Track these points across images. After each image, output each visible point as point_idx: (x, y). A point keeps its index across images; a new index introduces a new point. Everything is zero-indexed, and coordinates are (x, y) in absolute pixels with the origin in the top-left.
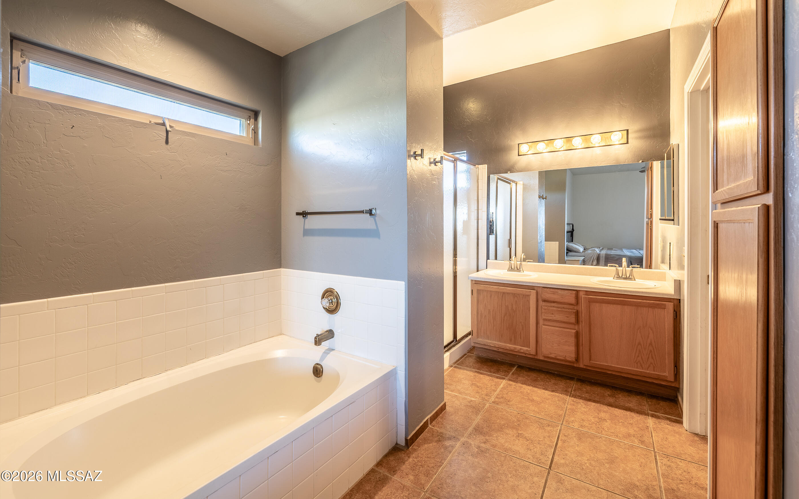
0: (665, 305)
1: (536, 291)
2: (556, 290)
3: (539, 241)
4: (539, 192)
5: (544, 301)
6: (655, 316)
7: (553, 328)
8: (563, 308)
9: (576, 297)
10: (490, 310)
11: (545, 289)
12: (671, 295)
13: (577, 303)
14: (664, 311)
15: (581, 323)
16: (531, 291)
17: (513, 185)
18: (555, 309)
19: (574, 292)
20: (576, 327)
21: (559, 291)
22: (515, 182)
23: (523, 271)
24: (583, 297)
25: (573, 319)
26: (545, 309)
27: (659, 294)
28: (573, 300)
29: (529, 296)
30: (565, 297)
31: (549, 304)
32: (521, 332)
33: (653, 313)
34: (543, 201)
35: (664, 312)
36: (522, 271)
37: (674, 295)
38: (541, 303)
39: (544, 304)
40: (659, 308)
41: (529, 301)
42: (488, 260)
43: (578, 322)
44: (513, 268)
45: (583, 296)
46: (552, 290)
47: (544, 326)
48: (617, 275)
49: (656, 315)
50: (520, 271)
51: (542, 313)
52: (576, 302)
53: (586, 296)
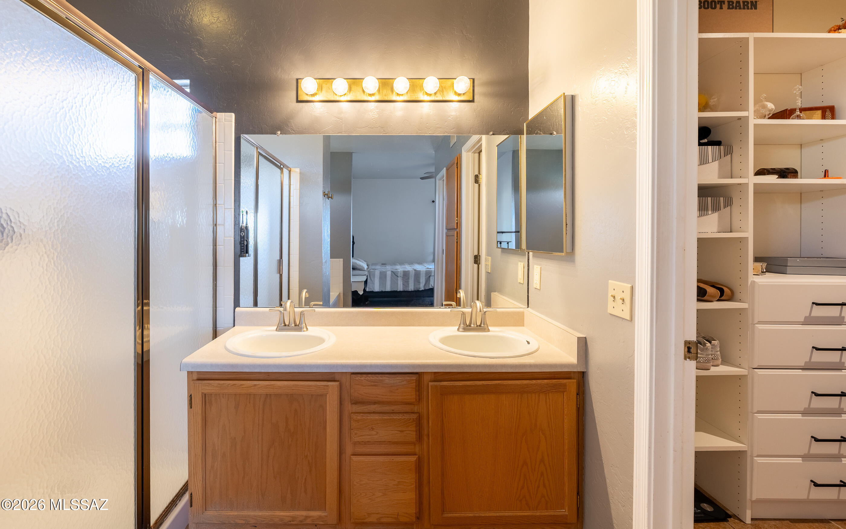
0: (565, 385)
1: (337, 384)
2: (380, 377)
3: (324, 261)
4: (324, 187)
5: (356, 402)
6: (548, 407)
7: (372, 458)
8: (393, 413)
9: (418, 387)
10: (235, 438)
11: (358, 377)
12: (572, 365)
13: (419, 399)
14: (562, 396)
15: (425, 438)
16: (328, 386)
17: (285, 171)
18: (377, 417)
19: (414, 378)
20: (417, 449)
21: (386, 379)
22: (288, 169)
23: (307, 329)
24: (432, 386)
25: (411, 434)
26: (358, 421)
27: (555, 366)
28: (411, 395)
29: (323, 396)
30: (397, 389)
31: (365, 407)
32: (306, 479)
33: (546, 402)
34: (328, 201)
35: (562, 398)
36: (305, 329)
37: (577, 365)
38: (349, 408)
39: (356, 408)
40: (556, 391)
41: (323, 408)
42: (237, 309)
43: (420, 437)
44: (287, 323)
45: (430, 384)
46: (371, 377)
47: (354, 458)
48: (464, 324)
49: (550, 405)
50: (300, 330)
51: (351, 429)
52: (418, 397)
53: (436, 383)
